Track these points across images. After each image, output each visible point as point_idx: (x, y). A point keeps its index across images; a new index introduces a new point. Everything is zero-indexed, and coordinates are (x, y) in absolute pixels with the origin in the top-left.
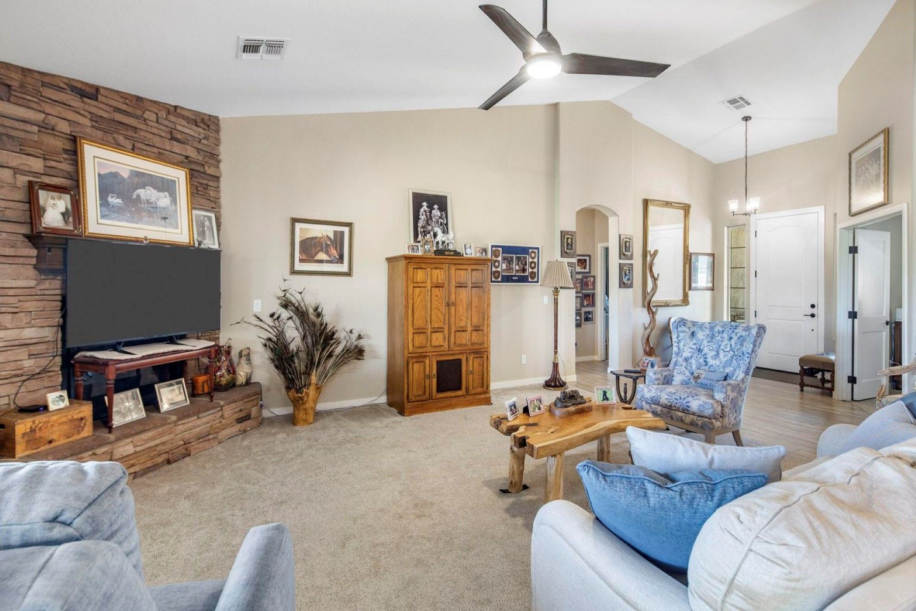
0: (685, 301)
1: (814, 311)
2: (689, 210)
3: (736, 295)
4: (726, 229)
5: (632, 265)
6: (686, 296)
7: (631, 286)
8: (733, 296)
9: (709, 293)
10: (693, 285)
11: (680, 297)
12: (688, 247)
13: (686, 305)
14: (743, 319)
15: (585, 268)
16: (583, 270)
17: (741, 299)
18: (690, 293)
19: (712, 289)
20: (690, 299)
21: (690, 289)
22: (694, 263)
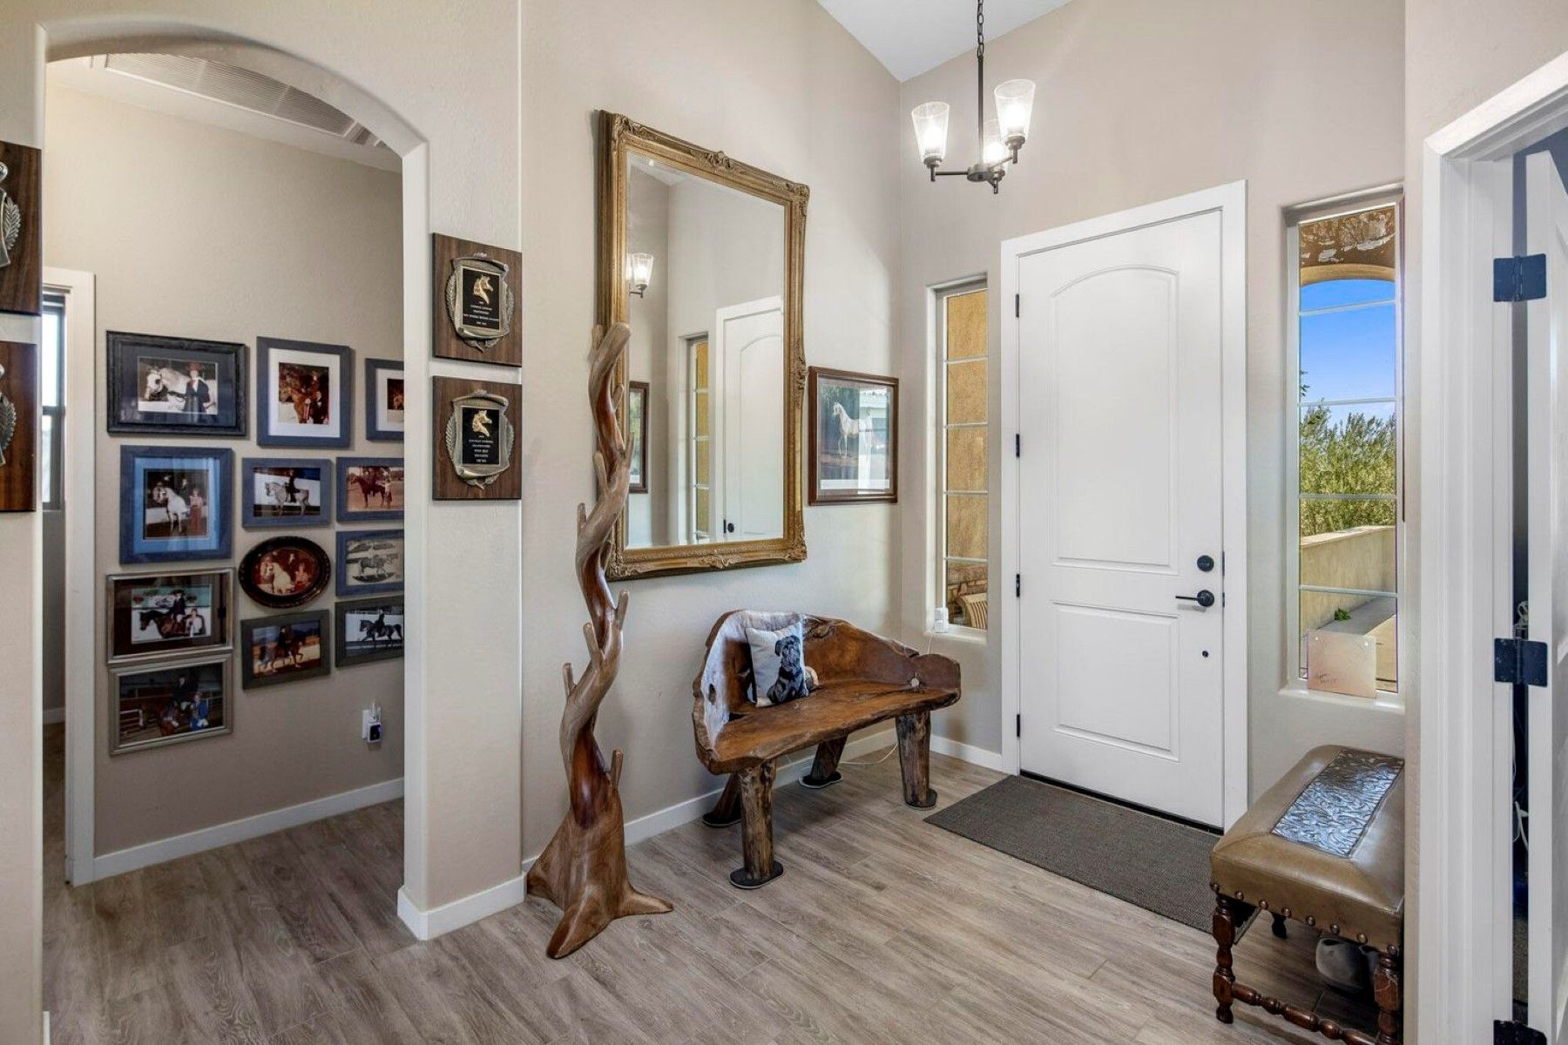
0: (790, 548)
1: (1210, 581)
2: (803, 206)
3: (964, 513)
4: (930, 297)
5: (514, 392)
6: (793, 521)
7: (508, 489)
8: (954, 519)
9: (879, 511)
10: (826, 485)
11: (774, 529)
12: (800, 342)
13: (796, 560)
14: (983, 590)
17: (980, 527)
18: (812, 516)
19: (892, 498)
20: (809, 537)
21: (813, 500)
22: (828, 410)
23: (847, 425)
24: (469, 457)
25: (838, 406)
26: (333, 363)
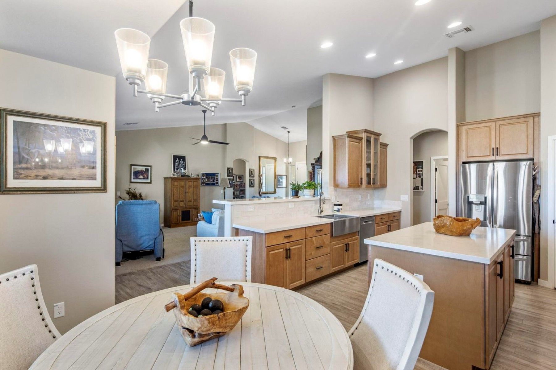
0: (275, 192)
2: (276, 160)
5: (254, 179)
6: (275, 190)
7: (254, 187)
9: (284, 189)
10: (278, 186)
11: (273, 190)
12: (276, 173)
15: (241, 180)
16: (240, 181)
18: (277, 189)
19: (286, 188)
20: (277, 191)
21: (277, 188)
22: (279, 179)
23: (281, 180)
24: (252, 184)
25: (280, 179)
26: (242, 176)
